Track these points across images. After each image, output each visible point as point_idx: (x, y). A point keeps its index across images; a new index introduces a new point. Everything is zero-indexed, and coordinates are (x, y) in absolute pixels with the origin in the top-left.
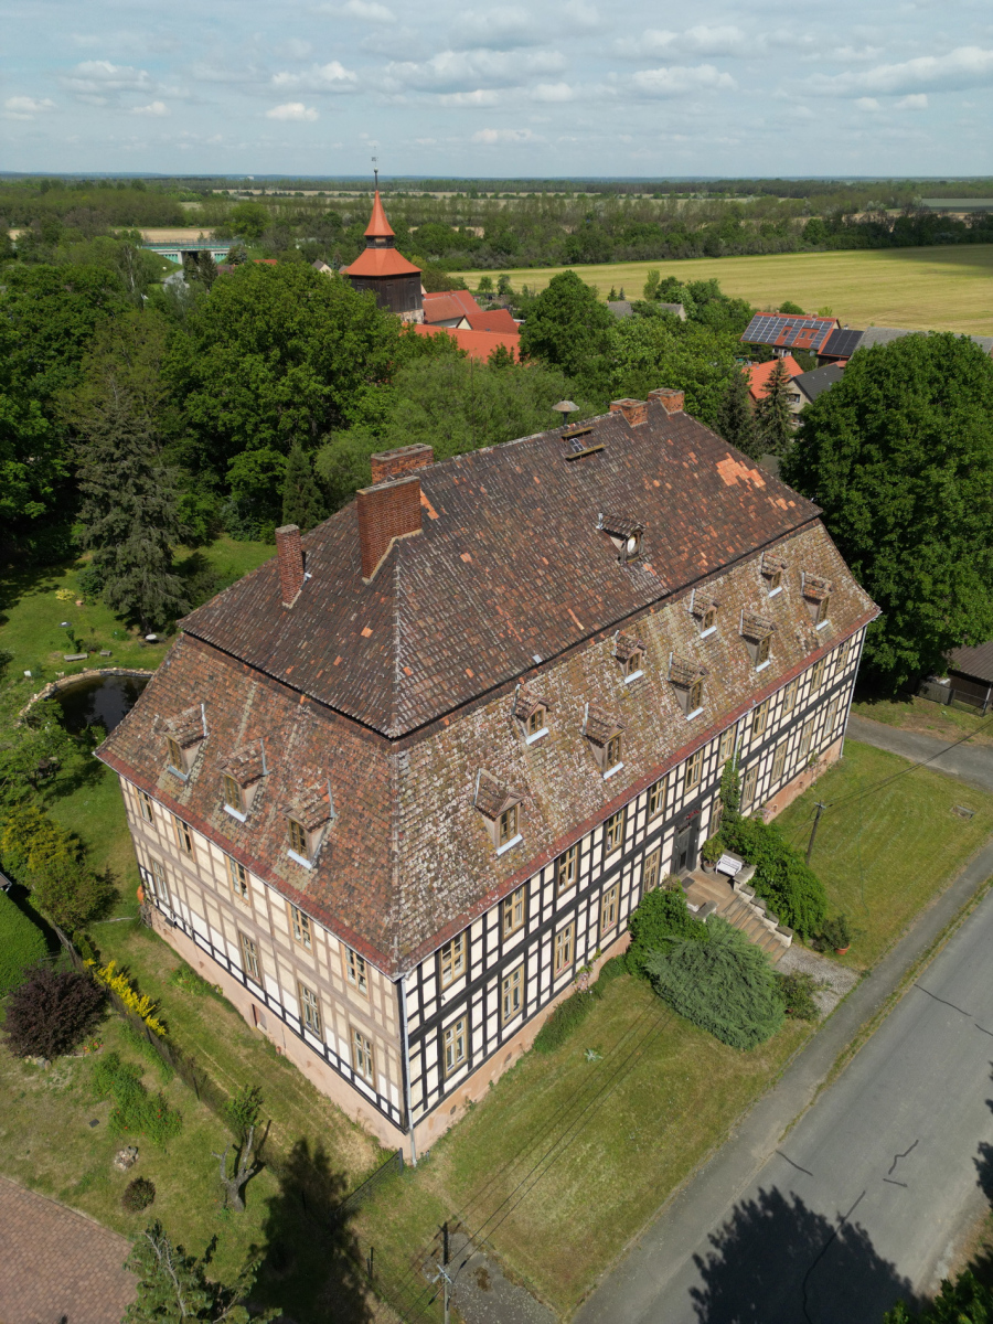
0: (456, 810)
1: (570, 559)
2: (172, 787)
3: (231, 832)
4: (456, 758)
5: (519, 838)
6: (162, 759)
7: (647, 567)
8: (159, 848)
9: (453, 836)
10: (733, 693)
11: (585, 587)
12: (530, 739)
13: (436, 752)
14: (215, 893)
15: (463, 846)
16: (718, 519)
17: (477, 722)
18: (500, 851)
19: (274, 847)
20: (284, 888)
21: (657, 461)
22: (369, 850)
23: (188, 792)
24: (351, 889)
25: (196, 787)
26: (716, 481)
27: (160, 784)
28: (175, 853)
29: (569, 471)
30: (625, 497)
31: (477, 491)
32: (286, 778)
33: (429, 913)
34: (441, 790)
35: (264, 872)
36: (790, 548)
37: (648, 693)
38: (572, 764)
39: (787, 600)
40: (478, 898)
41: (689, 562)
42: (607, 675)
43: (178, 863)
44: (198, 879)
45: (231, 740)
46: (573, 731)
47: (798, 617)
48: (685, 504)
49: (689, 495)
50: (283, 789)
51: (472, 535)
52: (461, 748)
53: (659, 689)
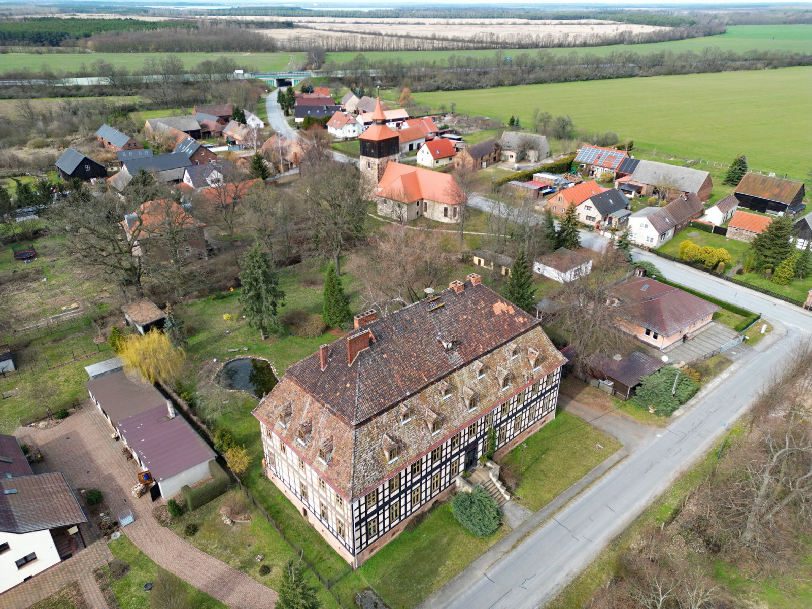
0: (374, 449)
1: (425, 352)
2: (280, 429)
3: (300, 449)
4: (376, 431)
5: (397, 458)
6: (276, 418)
7: (456, 353)
8: (273, 448)
9: (373, 458)
10: (491, 400)
11: (429, 364)
12: (403, 423)
13: (368, 429)
14: (292, 467)
15: (376, 461)
16: (490, 330)
17: (384, 417)
18: (389, 463)
19: (314, 455)
20: (317, 470)
21: (466, 307)
22: (345, 461)
23: (285, 432)
24: (338, 474)
25: (288, 430)
26: (491, 313)
27: (275, 427)
28: (279, 451)
29: (428, 316)
30: (451, 324)
31: (391, 328)
32: (319, 432)
33: (363, 484)
34: (370, 441)
35: (310, 464)
36: (523, 338)
37: (452, 403)
38: (419, 431)
39: (520, 360)
40: (380, 479)
41: (475, 350)
42: (436, 397)
43: (280, 455)
44: (287, 461)
45: (301, 415)
46: (421, 419)
47: (525, 367)
48: (476, 325)
49: (479, 321)
50: (318, 436)
51: (388, 347)
52: (377, 427)
53: (458, 401)
